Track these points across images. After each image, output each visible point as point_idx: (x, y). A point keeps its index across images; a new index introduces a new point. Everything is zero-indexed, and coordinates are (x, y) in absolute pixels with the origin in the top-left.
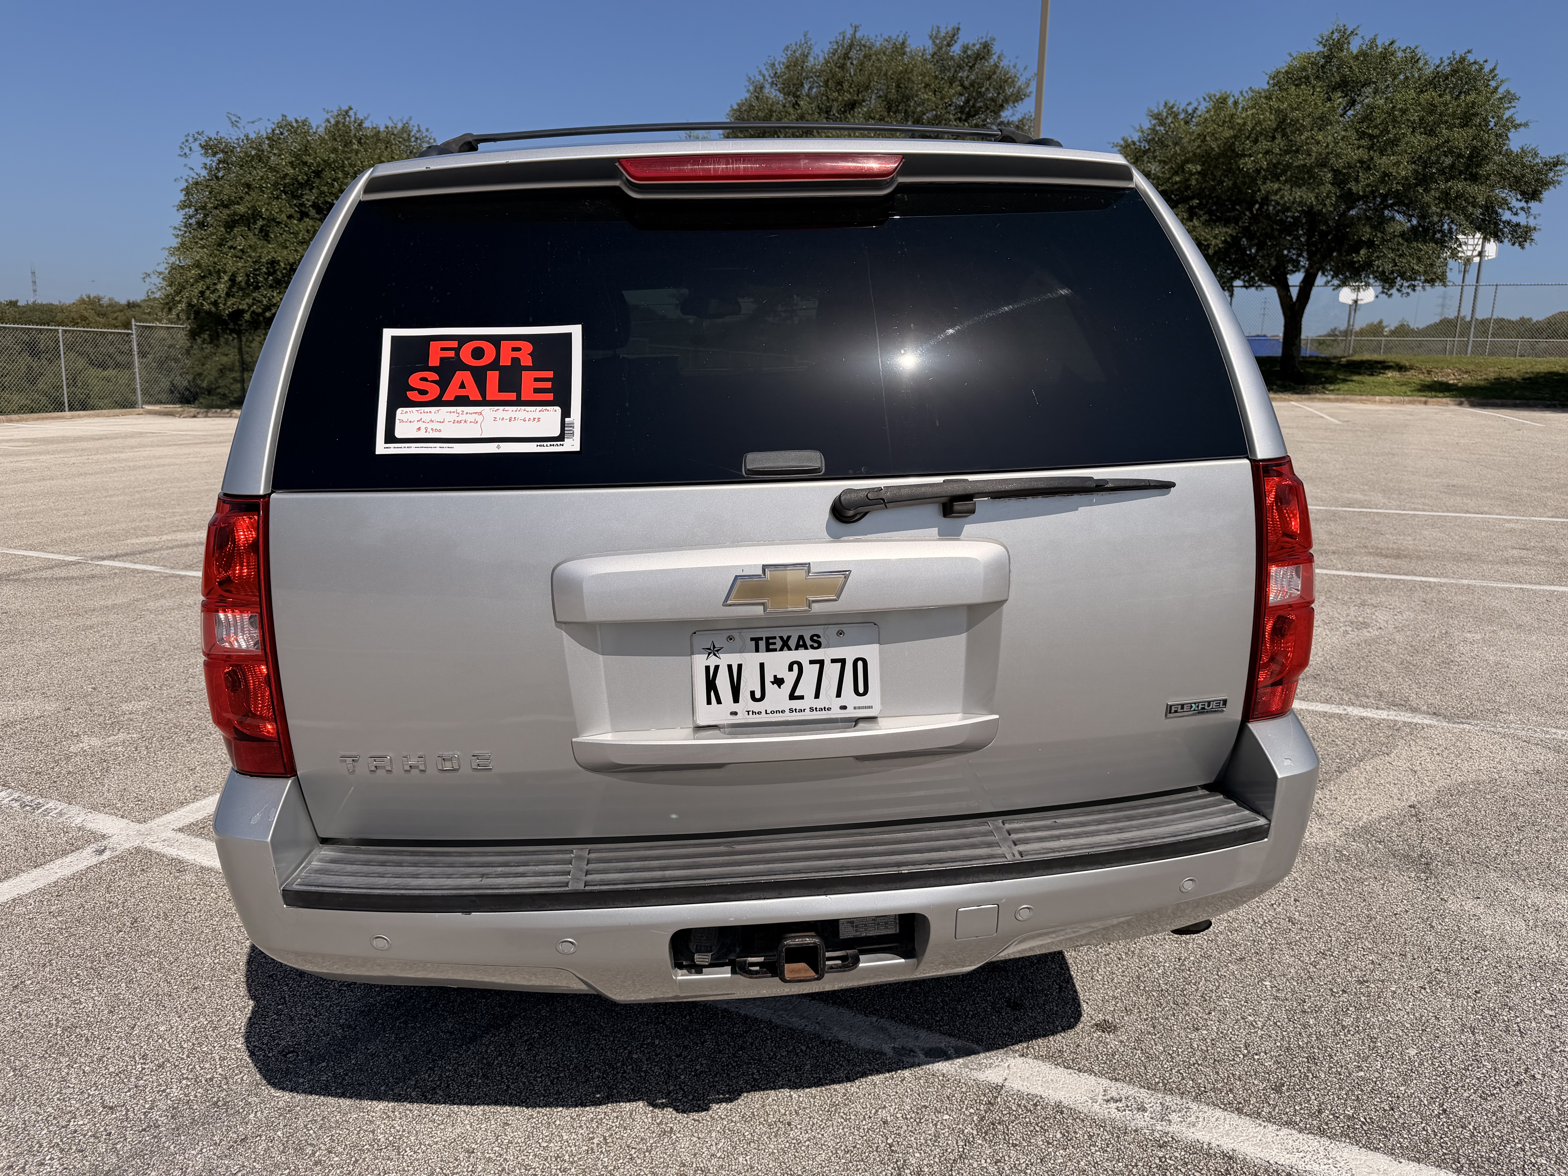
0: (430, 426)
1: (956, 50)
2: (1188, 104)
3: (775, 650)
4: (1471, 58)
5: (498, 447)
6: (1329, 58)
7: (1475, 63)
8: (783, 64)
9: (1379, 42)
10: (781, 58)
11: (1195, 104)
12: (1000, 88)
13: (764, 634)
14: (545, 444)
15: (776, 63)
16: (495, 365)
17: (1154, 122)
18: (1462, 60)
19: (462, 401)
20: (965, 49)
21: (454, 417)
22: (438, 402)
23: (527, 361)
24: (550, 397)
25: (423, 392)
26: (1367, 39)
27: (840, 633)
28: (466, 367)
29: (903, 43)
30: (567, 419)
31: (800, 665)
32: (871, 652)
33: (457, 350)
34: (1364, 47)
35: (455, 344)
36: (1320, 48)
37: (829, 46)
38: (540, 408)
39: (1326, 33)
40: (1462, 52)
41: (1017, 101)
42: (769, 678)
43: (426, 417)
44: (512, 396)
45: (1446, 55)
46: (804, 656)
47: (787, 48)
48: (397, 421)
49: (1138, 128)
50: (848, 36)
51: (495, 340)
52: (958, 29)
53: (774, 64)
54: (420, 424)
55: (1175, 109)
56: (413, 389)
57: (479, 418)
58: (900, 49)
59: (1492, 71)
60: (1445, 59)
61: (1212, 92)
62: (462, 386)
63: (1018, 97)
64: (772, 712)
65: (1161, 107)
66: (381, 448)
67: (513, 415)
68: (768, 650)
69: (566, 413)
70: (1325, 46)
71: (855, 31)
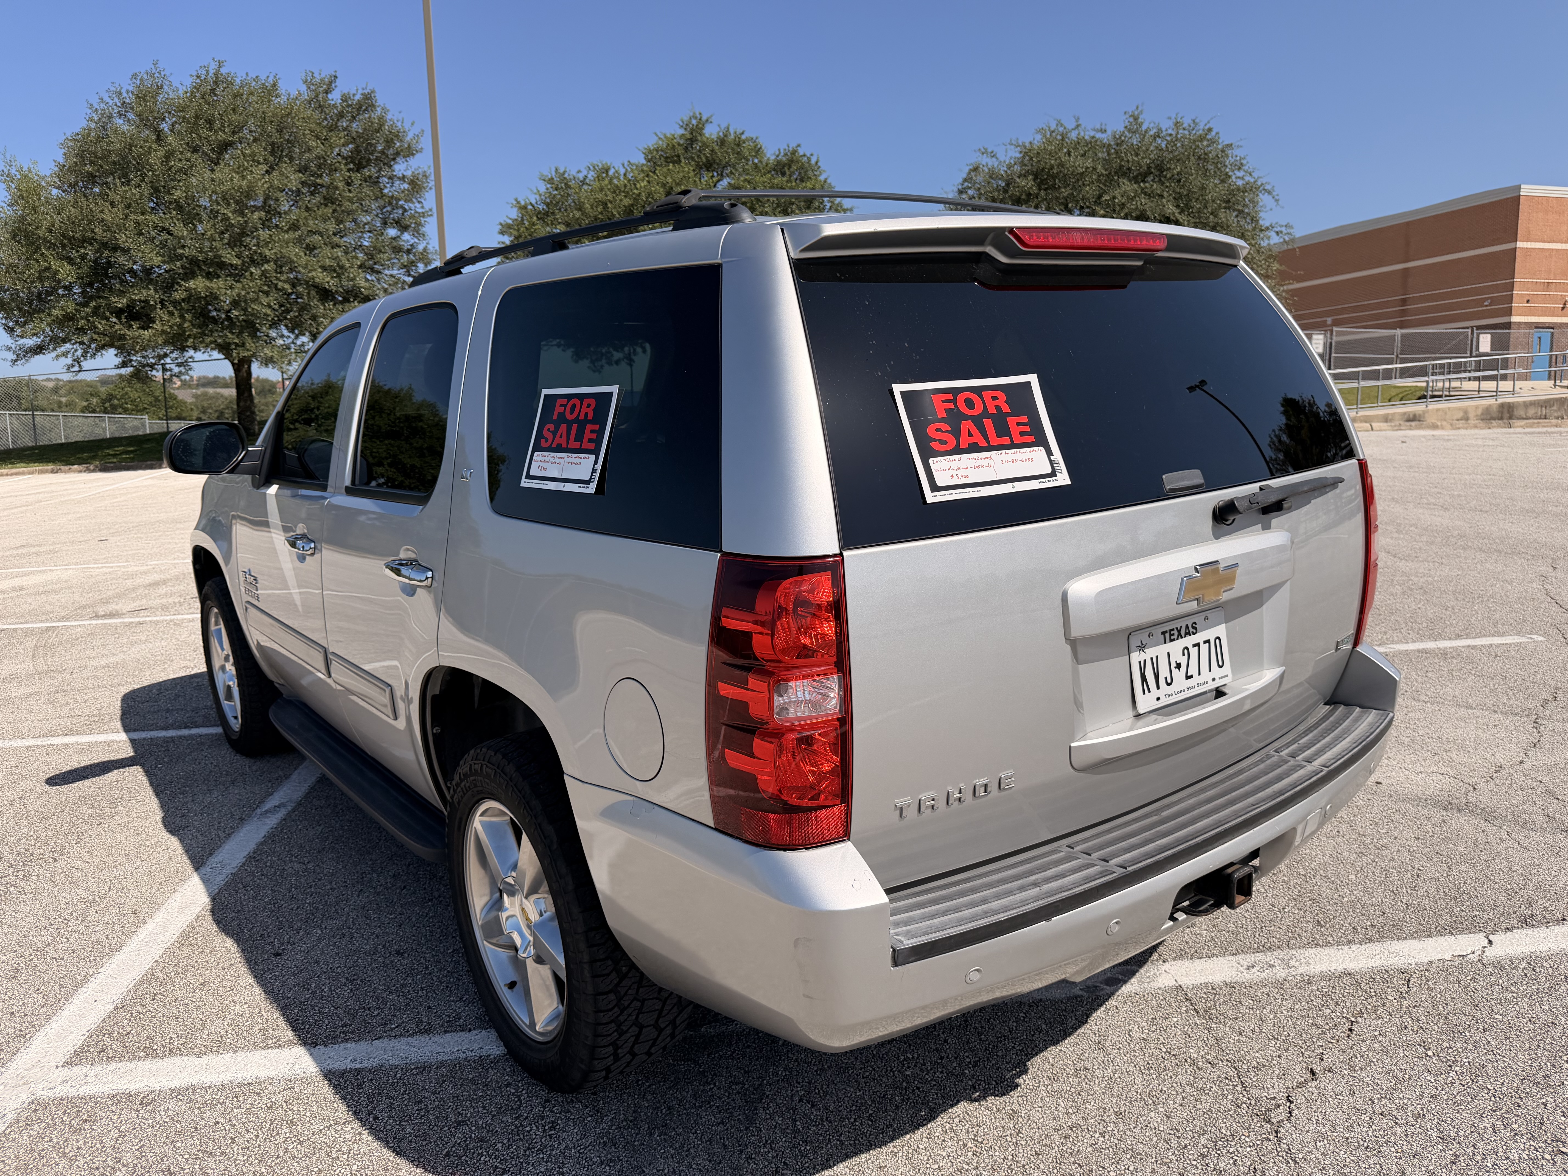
0: (960, 472)
1: (335, 97)
2: (579, 172)
3: (1174, 640)
4: (801, 152)
5: (1013, 487)
6: (692, 141)
7: (804, 155)
8: (132, 92)
9: (732, 131)
10: (127, 86)
11: (585, 172)
12: (389, 143)
13: (1168, 629)
14: (1044, 480)
15: (123, 91)
16: (985, 413)
17: (549, 186)
18: (794, 152)
19: (974, 448)
20: (345, 99)
21: (972, 463)
22: (957, 451)
23: (1006, 409)
24: (1032, 439)
25: (943, 442)
26: (723, 128)
27: (1206, 618)
28: (967, 417)
29: (274, 85)
30: (1052, 457)
31: (1187, 648)
32: (1220, 631)
33: (954, 401)
34: (721, 134)
35: (950, 396)
36: (682, 131)
37: (191, 80)
38: (1029, 449)
39: (686, 119)
40: (794, 145)
41: (408, 156)
42: (1173, 665)
43: (954, 465)
44: (1006, 440)
45: (782, 147)
46: (1189, 641)
47: (135, 76)
48: (934, 471)
49: (535, 191)
50: (212, 72)
51: (977, 390)
52: (336, 77)
53: (121, 94)
54: (951, 472)
55: (566, 176)
56: (935, 440)
57: (991, 462)
58: (270, 91)
59: (817, 163)
60: (782, 151)
61: (595, 163)
62: (970, 435)
63: (409, 152)
64: (1179, 692)
65: (554, 173)
66: (931, 497)
67: (1014, 457)
68: (1172, 640)
69: (1049, 453)
70: (686, 129)
71: (220, 67)
